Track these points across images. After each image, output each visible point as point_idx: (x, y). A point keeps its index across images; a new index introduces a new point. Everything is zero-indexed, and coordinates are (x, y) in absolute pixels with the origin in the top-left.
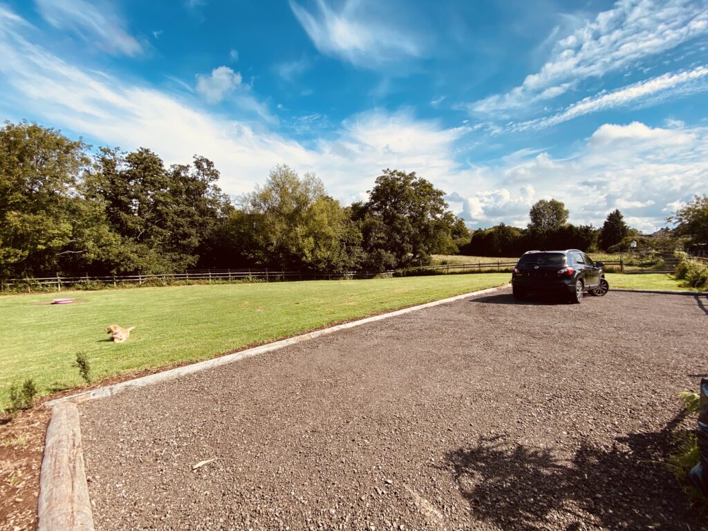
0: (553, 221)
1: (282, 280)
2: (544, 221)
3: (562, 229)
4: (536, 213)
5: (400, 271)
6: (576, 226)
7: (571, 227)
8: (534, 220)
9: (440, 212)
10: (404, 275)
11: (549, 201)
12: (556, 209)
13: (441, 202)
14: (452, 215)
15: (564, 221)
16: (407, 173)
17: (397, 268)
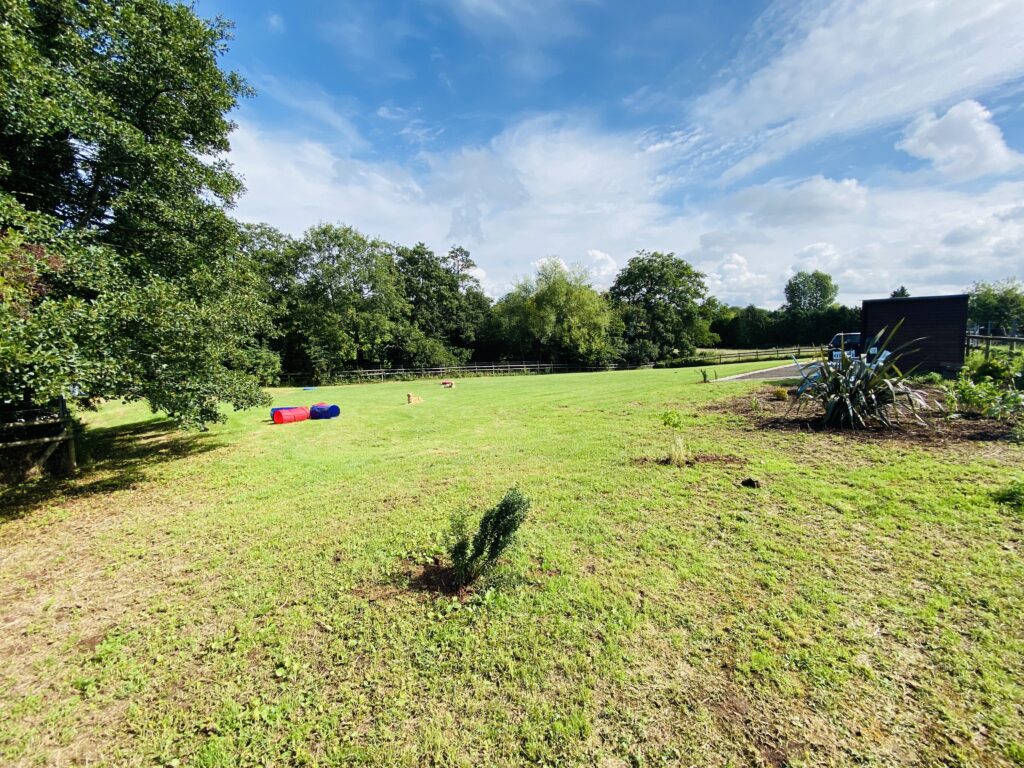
0: (817, 300)
1: (551, 372)
2: (805, 302)
3: (832, 311)
4: (792, 291)
5: (662, 363)
6: (849, 308)
7: (843, 309)
8: (790, 299)
9: (702, 296)
10: (667, 367)
11: (811, 274)
12: (821, 284)
13: (701, 285)
14: (715, 300)
15: (832, 300)
16: (665, 254)
17: (658, 360)
